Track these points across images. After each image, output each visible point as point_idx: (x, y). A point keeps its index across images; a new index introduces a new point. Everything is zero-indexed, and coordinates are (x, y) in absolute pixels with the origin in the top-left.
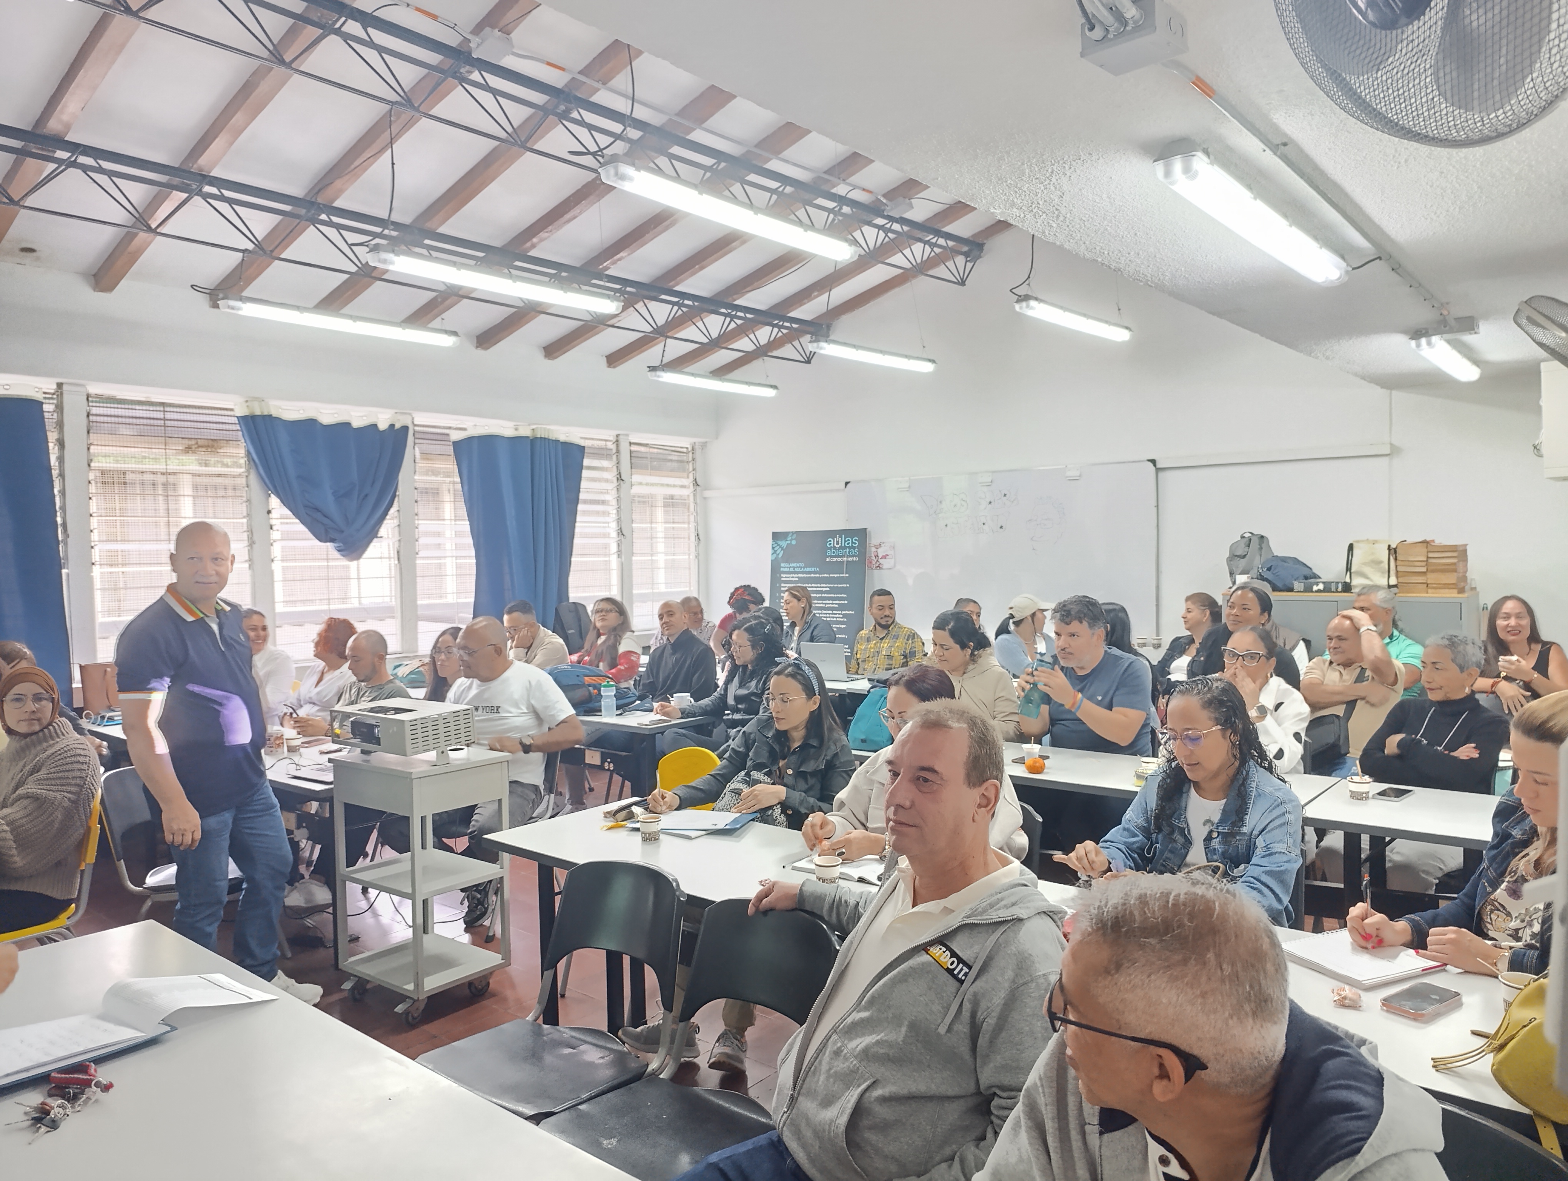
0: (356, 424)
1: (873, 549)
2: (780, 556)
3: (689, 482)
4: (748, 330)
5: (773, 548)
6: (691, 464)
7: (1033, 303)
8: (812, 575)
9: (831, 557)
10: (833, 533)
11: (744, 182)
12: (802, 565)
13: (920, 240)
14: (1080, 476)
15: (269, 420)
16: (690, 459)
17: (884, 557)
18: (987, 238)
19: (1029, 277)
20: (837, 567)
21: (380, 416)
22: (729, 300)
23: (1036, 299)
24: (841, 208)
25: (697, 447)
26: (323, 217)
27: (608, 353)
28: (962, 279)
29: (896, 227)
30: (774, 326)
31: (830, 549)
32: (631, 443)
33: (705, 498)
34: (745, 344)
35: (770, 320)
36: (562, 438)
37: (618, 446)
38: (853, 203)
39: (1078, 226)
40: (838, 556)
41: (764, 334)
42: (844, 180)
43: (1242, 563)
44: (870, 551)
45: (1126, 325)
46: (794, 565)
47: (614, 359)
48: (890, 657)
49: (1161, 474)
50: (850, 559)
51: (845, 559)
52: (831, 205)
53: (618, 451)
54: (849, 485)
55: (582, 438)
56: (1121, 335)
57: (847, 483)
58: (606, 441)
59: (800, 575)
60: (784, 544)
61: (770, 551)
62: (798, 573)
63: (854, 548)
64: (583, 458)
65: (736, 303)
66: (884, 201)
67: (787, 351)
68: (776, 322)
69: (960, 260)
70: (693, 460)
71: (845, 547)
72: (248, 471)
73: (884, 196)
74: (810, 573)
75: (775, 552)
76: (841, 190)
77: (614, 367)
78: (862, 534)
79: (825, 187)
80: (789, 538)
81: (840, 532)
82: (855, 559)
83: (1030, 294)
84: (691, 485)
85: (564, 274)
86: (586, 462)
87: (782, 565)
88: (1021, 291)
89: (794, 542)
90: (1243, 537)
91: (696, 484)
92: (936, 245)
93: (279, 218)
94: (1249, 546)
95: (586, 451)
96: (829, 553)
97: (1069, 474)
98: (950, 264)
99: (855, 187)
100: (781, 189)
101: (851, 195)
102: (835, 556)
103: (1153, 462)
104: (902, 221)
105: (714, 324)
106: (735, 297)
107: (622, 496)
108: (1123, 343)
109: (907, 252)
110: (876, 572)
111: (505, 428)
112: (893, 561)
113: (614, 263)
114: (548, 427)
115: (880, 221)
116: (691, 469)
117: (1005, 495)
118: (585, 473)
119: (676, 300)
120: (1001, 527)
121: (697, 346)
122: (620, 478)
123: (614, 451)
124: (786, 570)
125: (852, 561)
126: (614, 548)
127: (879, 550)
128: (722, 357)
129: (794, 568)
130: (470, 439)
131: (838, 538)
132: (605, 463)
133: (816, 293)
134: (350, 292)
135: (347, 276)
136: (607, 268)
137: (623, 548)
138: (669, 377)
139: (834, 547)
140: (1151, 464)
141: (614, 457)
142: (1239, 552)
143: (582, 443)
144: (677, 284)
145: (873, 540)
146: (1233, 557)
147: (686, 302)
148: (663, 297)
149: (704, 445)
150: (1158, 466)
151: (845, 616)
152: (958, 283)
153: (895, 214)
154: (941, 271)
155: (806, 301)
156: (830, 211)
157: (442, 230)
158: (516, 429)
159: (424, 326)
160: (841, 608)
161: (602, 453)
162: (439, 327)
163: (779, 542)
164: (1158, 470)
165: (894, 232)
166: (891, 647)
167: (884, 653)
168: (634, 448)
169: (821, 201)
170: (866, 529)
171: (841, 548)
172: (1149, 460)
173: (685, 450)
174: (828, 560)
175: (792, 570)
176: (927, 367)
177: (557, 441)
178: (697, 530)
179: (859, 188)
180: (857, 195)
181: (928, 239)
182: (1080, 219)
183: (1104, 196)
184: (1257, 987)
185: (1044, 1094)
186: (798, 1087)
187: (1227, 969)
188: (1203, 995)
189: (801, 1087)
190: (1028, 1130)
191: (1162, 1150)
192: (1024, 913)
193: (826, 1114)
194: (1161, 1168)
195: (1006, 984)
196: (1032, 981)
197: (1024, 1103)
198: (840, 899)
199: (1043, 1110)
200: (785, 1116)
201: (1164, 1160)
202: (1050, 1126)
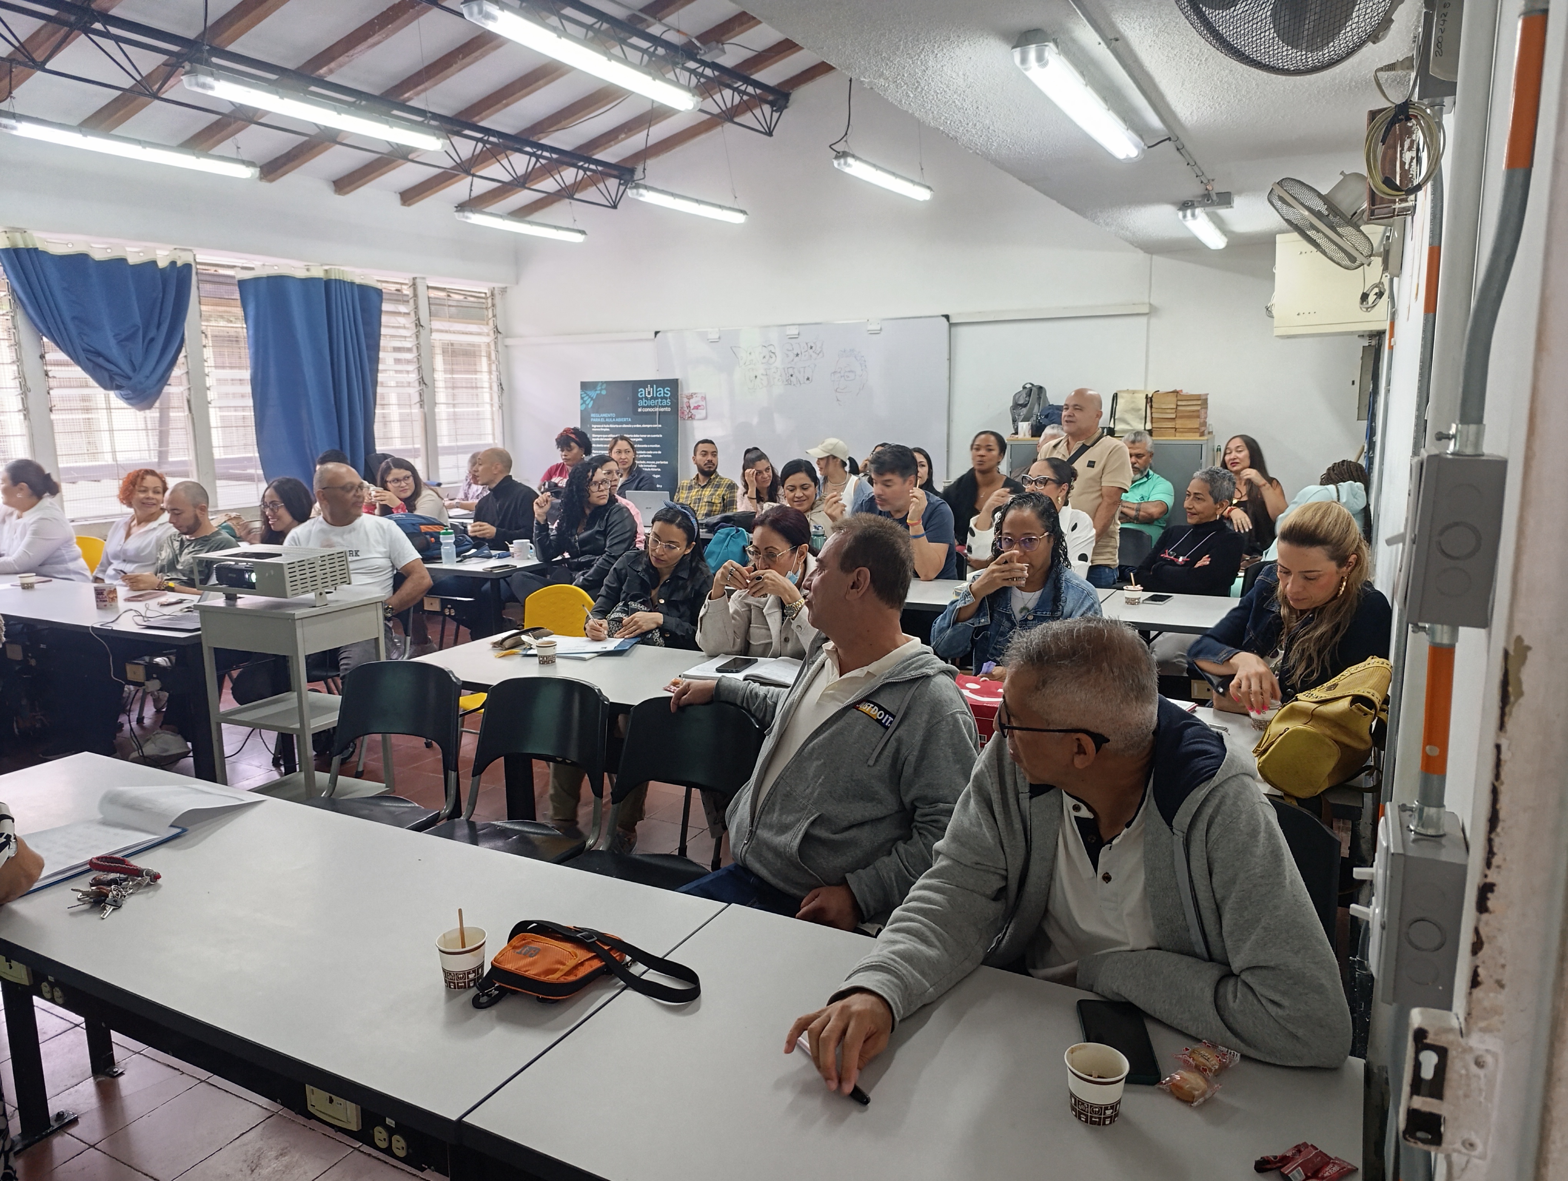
0: (133, 259)
1: (685, 400)
2: (590, 406)
3: (487, 329)
4: (553, 170)
5: (582, 398)
6: (490, 311)
7: (850, 160)
8: (624, 426)
9: (643, 407)
10: (644, 384)
11: (562, 17)
12: (614, 415)
13: (729, 86)
14: (881, 330)
15: (34, 253)
16: (490, 305)
17: (697, 408)
18: (792, 88)
19: (846, 134)
20: (648, 417)
21: (158, 252)
22: (535, 139)
23: (853, 156)
24: (656, 49)
25: (496, 292)
26: (98, 26)
27: (401, 191)
28: (769, 129)
29: (708, 72)
30: (579, 168)
31: (642, 399)
32: (428, 287)
33: (506, 346)
34: (549, 185)
35: (575, 161)
36: (358, 281)
37: (415, 290)
38: (667, 45)
40: (650, 407)
41: (569, 175)
42: (660, 20)
43: (1024, 411)
44: (682, 402)
45: (928, 184)
46: (605, 415)
47: (409, 196)
48: (711, 503)
49: (953, 329)
50: (662, 410)
51: (657, 409)
52: (645, 44)
53: (415, 295)
54: (658, 335)
55: (378, 281)
56: (922, 195)
57: (656, 333)
58: (402, 284)
59: (611, 426)
60: (593, 394)
61: (579, 401)
62: (609, 423)
63: (666, 398)
64: (381, 302)
65: (542, 142)
66: (698, 44)
67: (591, 193)
68: (581, 164)
69: (767, 108)
70: (493, 305)
71: (657, 398)
72: (14, 311)
73: (698, 38)
74: (622, 423)
75: (584, 402)
76: (656, 30)
77: (409, 205)
78: (673, 384)
79: (639, 26)
80: (599, 388)
81: (652, 383)
82: (669, 409)
83: (847, 150)
84: (492, 333)
85: (363, 103)
86: (386, 307)
87: (592, 415)
88: (839, 147)
89: (604, 392)
90: (1024, 388)
91: (497, 331)
92: (745, 93)
93: (41, 23)
94: (1030, 396)
95: (384, 296)
96: (641, 403)
97: (870, 327)
98: (757, 111)
99: (670, 28)
100: (597, 26)
101: (665, 37)
102: (648, 407)
103: (947, 317)
104: (714, 66)
105: (520, 162)
106: (541, 135)
107: (422, 343)
108: (925, 201)
109: (717, 97)
110: (689, 422)
111: (296, 269)
112: (704, 411)
113: (418, 94)
114: (342, 268)
115: (692, 65)
116: (490, 315)
117: (811, 348)
118: (384, 319)
119: (479, 135)
120: (808, 379)
121: (498, 184)
122: (418, 324)
123: (411, 295)
124: (596, 420)
125: (664, 412)
126: (416, 398)
127: (692, 401)
128: (524, 197)
129: (605, 418)
130: (257, 280)
131: (649, 388)
132: (403, 309)
133: (623, 136)
134: (122, 112)
135: (119, 93)
136: (409, 99)
137: (425, 397)
138: (476, 219)
139: (646, 398)
140: (944, 320)
141: (412, 301)
142: (1021, 402)
143: (379, 286)
144: (482, 119)
145: (685, 390)
146: (1016, 406)
147: (492, 139)
148: (467, 132)
149: (504, 290)
150: (953, 321)
151: (659, 466)
152: (765, 133)
153: (707, 58)
154: (747, 118)
155: (613, 143)
156: (644, 51)
157: (231, 48)
158: (308, 270)
159: (205, 153)
160: (655, 458)
161: (398, 297)
162: (235, 157)
163: (589, 392)
164: (951, 325)
165: (706, 77)
166: (712, 495)
167: (706, 500)
168: (433, 294)
169: (635, 40)
170: (677, 380)
171: (652, 398)
172: (943, 316)
173: (483, 295)
174: (640, 410)
175: (602, 420)
176: (739, 219)
177: (352, 284)
178: (499, 379)
179: (674, 29)
180: (672, 37)
181: (736, 85)
182: (935, 92)
183: (961, 73)
184: (1136, 680)
185: (990, 776)
186: (755, 824)
187: (1116, 671)
188: (1103, 691)
189: (758, 823)
190: (977, 803)
191: (1075, 802)
192: (931, 672)
193: (781, 840)
194: (1074, 814)
195: (924, 725)
196: (943, 720)
197: (974, 786)
198: (751, 692)
199: (990, 787)
200: (746, 847)
201: (1076, 808)
202: (995, 797)
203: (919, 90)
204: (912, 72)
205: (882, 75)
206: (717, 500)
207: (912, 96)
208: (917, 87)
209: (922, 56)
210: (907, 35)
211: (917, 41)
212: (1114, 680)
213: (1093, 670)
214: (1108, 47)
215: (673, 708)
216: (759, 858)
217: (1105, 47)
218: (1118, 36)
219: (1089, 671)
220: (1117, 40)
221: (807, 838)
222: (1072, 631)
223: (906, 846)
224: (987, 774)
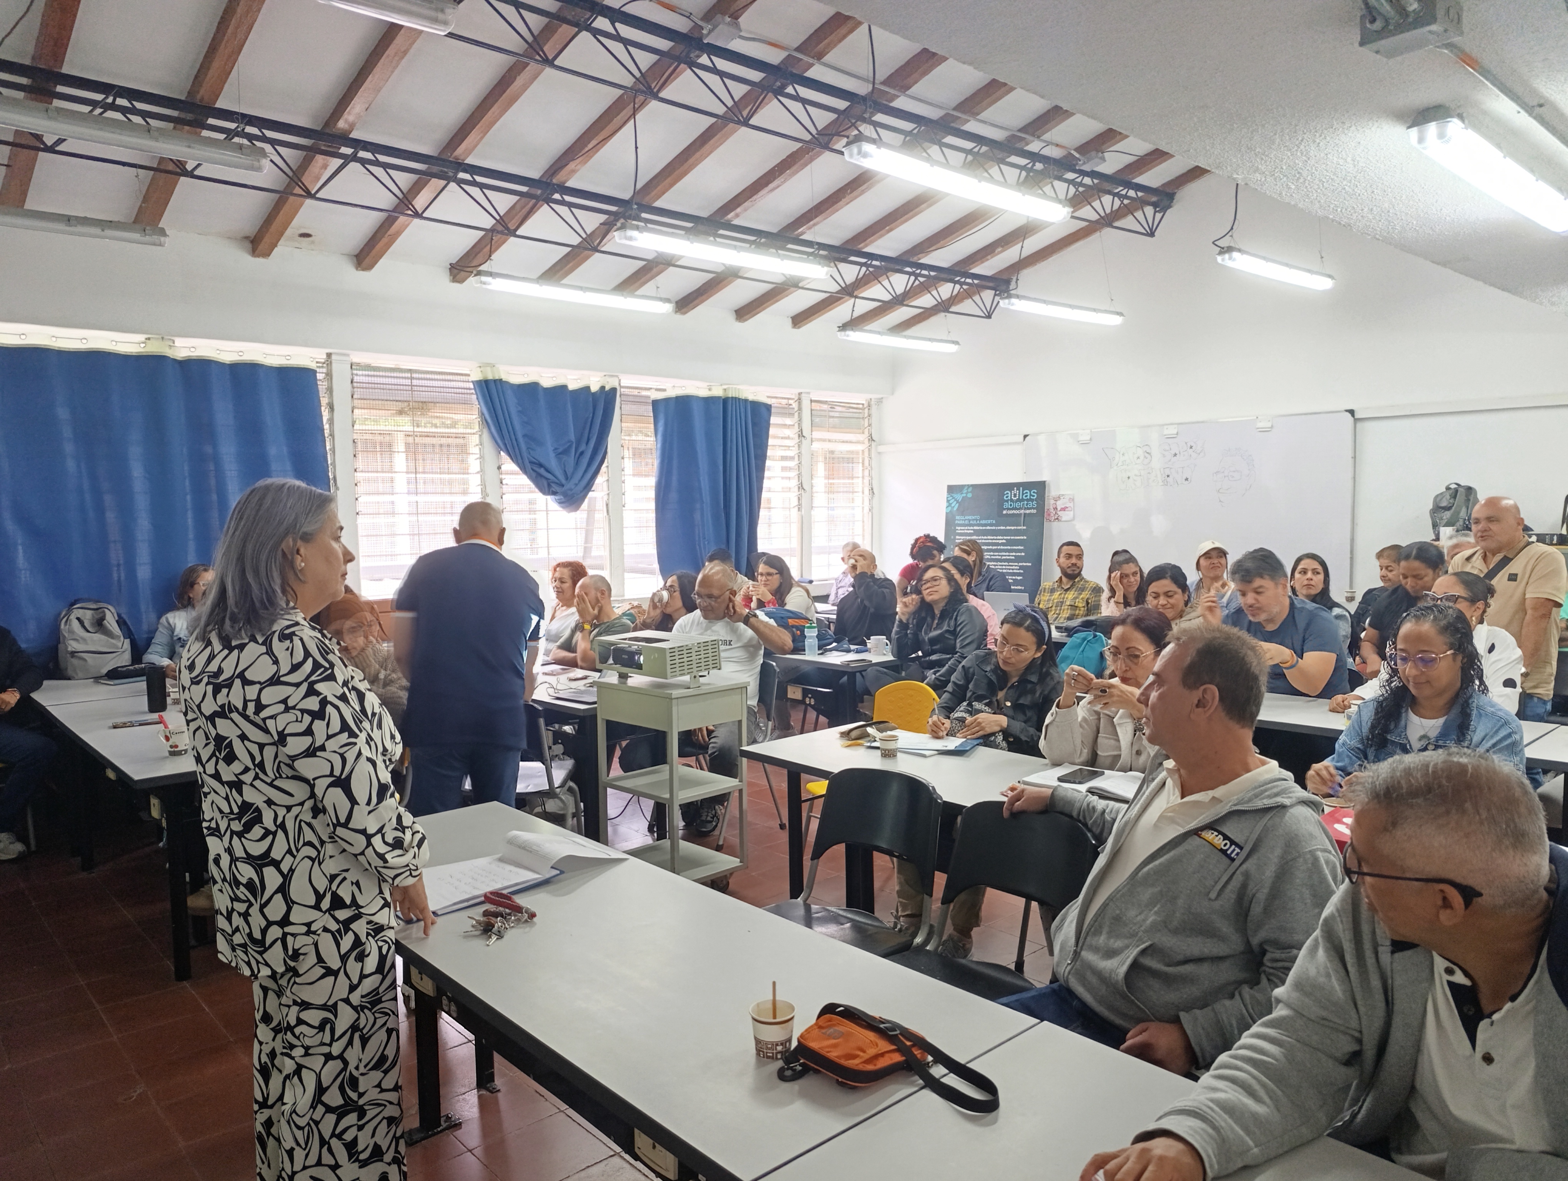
0: (572, 386)
1: (1052, 502)
2: (955, 509)
3: (864, 437)
4: (931, 286)
5: (948, 501)
6: (866, 420)
7: (1235, 254)
8: (988, 528)
9: (1008, 509)
10: (1010, 486)
11: (942, 145)
12: (978, 517)
13: (1109, 192)
14: (1272, 427)
15: (500, 384)
16: (866, 415)
17: (1063, 509)
18: (1178, 188)
19: (1232, 229)
20: (1013, 519)
21: (592, 379)
22: (914, 259)
23: (1239, 250)
24: (1034, 165)
25: (873, 403)
26: (557, 196)
27: (793, 314)
28: (1151, 230)
29: (1087, 181)
30: (955, 283)
31: (1007, 501)
32: (811, 401)
33: (879, 453)
34: (926, 301)
35: (952, 277)
36: (751, 398)
37: (800, 404)
38: (1045, 159)
39: (1316, 187)
40: (1016, 509)
41: (946, 290)
42: (1039, 137)
43: (1447, 515)
44: (1049, 504)
45: (1328, 273)
46: (970, 517)
47: (799, 320)
48: (1073, 607)
49: (1359, 425)
50: (1028, 512)
51: (1022, 511)
52: (1023, 161)
53: (800, 409)
54: (1027, 438)
55: (768, 397)
56: (1323, 284)
57: (1025, 436)
58: (789, 399)
59: (975, 528)
60: (959, 497)
61: (945, 504)
62: (973, 525)
63: (1032, 500)
64: (770, 415)
65: (921, 261)
66: (1077, 155)
67: (967, 306)
68: (958, 278)
69: (1149, 210)
70: (869, 415)
71: (1023, 500)
72: (482, 430)
73: (1076, 150)
74: (986, 525)
75: (949, 505)
76: (1034, 146)
77: (799, 328)
78: (1040, 487)
79: (1018, 145)
80: (965, 491)
81: (1018, 485)
82: (1034, 511)
83: (1232, 244)
84: (866, 441)
85: (763, 240)
86: (773, 420)
87: (957, 517)
88: (1223, 243)
89: (970, 495)
90: (1448, 488)
91: (871, 439)
92: (1126, 197)
93: (516, 199)
94: (1455, 497)
95: (773, 410)
96: (1006, 505)
97: (1260, 425)
98: (1139, 214)
99: (1048, 143)
100: (976, 150)
101: (1044, 152)
102: (1013, 509)
103: (1352, 412)
104: (1093, 174)
105: (900, 282)
106: (920, 256)
107: (803, 452)
108: (1324, 292)
109: (1096, 204)
110: (1056, 523)
111: (698, 389)
112: (1072, 513)
113: (810, 228)
114: (738, 387)
115: (1070, 176)
116: (866, 425)
117: (1191, 447)
118: (772, 431)
119: (863, 260)
120: (1187, 479)
121: (879, 304)
122: (801, 435)
123: (796, 409)
124: (961, 522)
125: (1029, 514)
126: (795, 502)
127: (1058, 503)
128: (903, 313)
129: (969, 520)
130: (667, 400)
131: (1015, 491)
132: (788, 421)
133: (1000, 249)
134: (571, 265)
135: (569, 249)
136: (803, 233)
137: (804, 502)
138: (854, 336)
139: (1012, 500)
140: (1349, 415)
141: (796, 414)
142: (1444, 504)
143: (768, 401)
144: (866, 246)
145: (1052, 492)
146: (1437, 509)
147: (874, 263)
148: (853, 258)
149: (880, 401)
150: (1357, 416)
151: (1021, 568)
152: (1147, 235)
153: (1087, 168)
154: (1128, 222)
155: (989, 257)
156: (1022, 168)
157: (658, 204)
158: (710, 390)
159: (632, 294)
160: (1018, 559)
161: (786, 411)
162: (654, 295)
163: (955, 495)
164: (1356, 420)
165: (1084, 185)
166: (1075, 598)
167: (1068, 603)
168: (815, 406)
169: (1014, 159)
170: (1045, 482)
171: (1019, 500)
172: (1347, 411)
173: (861, 406)
174: (1005, 512)
175: (967, 522)
176: (1114, 321)
177: (746, 401)
178: (871, 484)
179: (1052, 144)
180: (1050, 152)
181: (1116, 191)
182: (1320, 181)
183: (1349, 159)
184: (1512, 826)
185: (1342, 921)
186: (1080, 944)
187: (1484, 814)
188: (1467, 835)
189: (1083, 944)
190: (1327, 950)
191: (1447, 964)
192: (1287, 802)
193: (1106, 965)
194: (1446, 977)
195: (1276, 860)
196: (1299, 856)
197: (1322, 930)
198: (1088, 805)
199: (1342, 936)
200: (1069, 968)
201: (1450, 972)
202: (1348, 948)
203: (1301, 180)
204: (1291, 164)
205: (1257, 170)
206: (1081, 604)
207: (1293, 187)
208: (1299, 178)
209: (1302, 147)
210: (1283, 128)
211: (1295, 132)
212: (1482, 823)
213: (1454, 811)
214: (1530, 115)
215: (1006, 814)
216: (1083, 980)
217: (1526, 115)
218: (1542, 101)
219: (1448, 812)
220: (1541, 106)
221: (1135, 966)
222: (1427, 766)
223: (1252, 991)
224: (1338, 919)
